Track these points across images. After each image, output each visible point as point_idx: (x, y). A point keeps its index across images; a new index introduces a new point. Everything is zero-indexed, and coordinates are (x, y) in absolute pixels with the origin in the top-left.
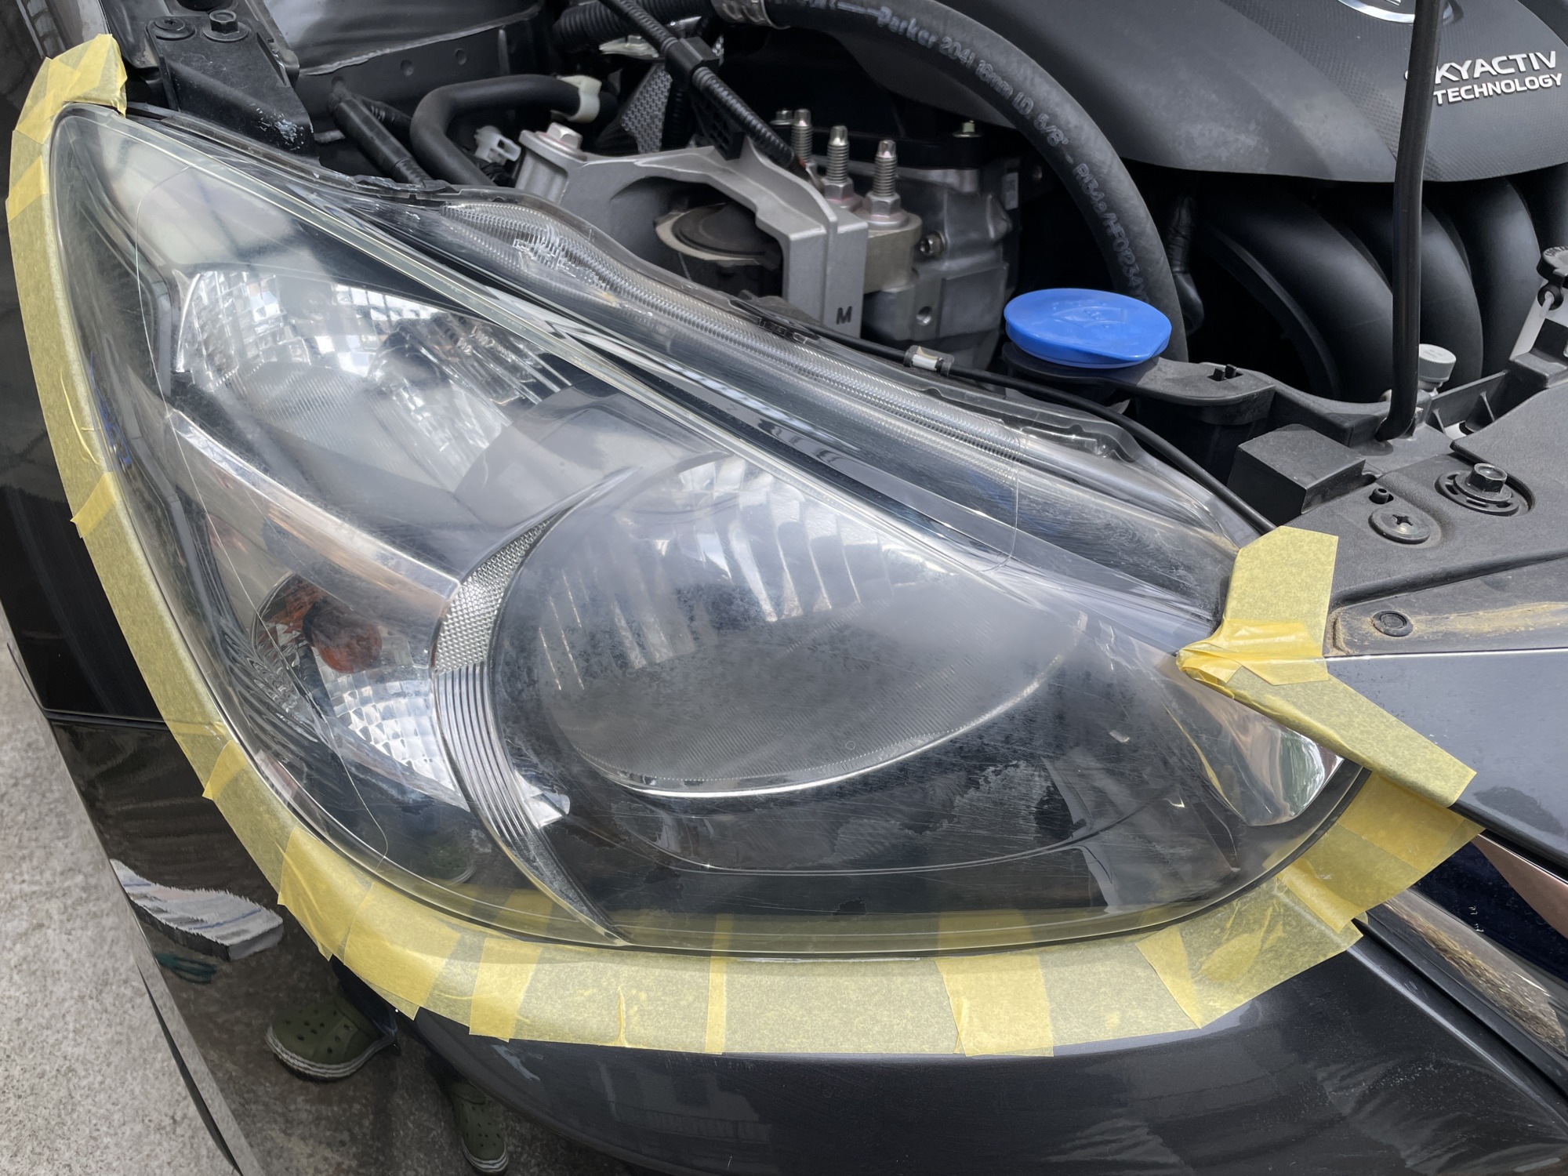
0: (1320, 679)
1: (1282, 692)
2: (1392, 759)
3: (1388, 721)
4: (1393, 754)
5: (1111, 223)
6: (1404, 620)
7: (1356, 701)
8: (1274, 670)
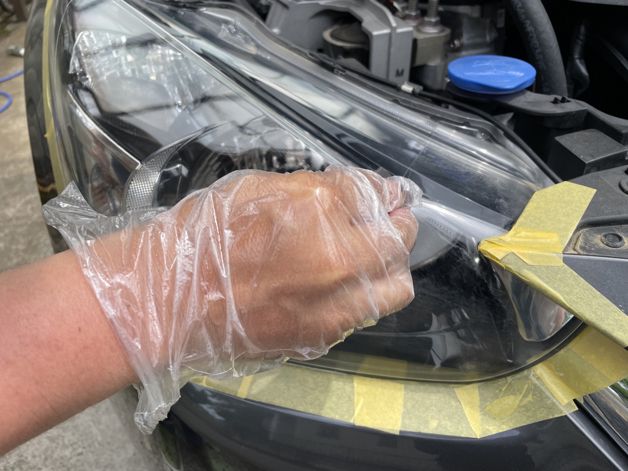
0: (557, 265)
1: (533, 269)
2: (593, 315)
3: (594, 294)
4: (594, 313)
5: (527, 25)
6: (620, 239)
7: (577, 280)
8: (531, 256)
